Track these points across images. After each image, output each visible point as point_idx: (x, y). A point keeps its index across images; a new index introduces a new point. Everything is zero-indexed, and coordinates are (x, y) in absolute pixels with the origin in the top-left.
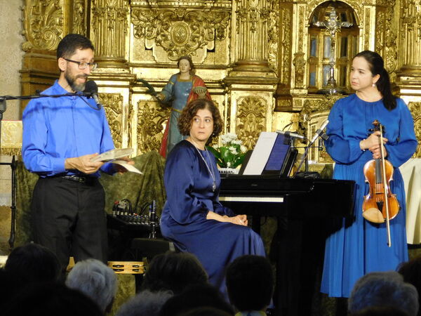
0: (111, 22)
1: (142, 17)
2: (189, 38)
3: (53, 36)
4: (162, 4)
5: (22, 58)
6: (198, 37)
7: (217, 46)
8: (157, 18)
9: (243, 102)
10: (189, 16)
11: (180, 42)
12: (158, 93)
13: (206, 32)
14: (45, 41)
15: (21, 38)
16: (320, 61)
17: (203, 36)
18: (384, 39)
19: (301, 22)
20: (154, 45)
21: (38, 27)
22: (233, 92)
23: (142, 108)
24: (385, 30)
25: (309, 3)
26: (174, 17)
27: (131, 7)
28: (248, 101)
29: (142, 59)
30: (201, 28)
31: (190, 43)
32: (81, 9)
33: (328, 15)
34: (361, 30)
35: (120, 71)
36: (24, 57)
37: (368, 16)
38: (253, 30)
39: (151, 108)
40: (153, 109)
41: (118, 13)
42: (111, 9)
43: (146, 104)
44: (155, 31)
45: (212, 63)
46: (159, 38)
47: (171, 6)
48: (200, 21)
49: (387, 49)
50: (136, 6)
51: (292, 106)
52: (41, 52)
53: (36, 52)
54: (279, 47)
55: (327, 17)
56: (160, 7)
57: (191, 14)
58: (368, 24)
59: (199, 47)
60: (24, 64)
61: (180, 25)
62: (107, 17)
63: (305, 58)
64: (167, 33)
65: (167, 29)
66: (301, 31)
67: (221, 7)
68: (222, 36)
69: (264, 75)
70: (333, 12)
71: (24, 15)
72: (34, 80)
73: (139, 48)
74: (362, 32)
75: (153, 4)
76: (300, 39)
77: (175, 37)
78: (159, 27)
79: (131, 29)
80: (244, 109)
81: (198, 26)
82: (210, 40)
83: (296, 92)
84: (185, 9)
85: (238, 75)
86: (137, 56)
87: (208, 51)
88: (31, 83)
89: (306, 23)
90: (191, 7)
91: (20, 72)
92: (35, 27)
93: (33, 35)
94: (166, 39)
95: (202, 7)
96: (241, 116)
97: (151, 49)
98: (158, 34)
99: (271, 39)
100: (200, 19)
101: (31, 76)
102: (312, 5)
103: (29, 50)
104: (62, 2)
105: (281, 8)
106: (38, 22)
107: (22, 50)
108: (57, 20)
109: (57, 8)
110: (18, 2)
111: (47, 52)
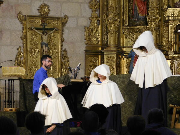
0: (111, 34)
1: (126, 32)
3: (95, 39)
8: (130, 32)
10: (140, 31)
14: (92, 41)
15: (85, 40)
19: (171, 31)
20: (130, 40)
21: (90, 37)
23: (127, 60)
25: (173, 25)
26: (135, 31)
27: (123, 29)
36: (86, 46)
41: (114, 31)
42: (111, 30)
47: (134, 28)
51: (169, 58)
52: (91, 45)
53: (89, 44)
54: (166, 39)
56: (131, 28)
60: (86, 49)
61: (138, 34)
63: (173, 42)
64: (134, 37)
65: (134, 35)
66: (171, 34)
71: (85, 33)
72: (88, 53)
73: (126, 41)
76: (171, 36)
77: (136, 38)
78: (132, 35)
79: (124, 36)
83: (170, 53)
84: (138, 28)
86: (126, 44)
89: (173, 31)
90: (140, 28)
91: (84, 51)
92: (89, 37)
93: (88, 39)
94: (134, 39)
95: (143, 28)
97: (130, 42)
98: (131, 37)
100: (143, 31)
102: (174, 25)
103: (87, 44)
104: (99, 29)
105: (166, 27)
106: (90, 35)
107: (85, 44)
108: (97, 34)
109: (97, 31)
110: (83, 30)
111: (94, 44)
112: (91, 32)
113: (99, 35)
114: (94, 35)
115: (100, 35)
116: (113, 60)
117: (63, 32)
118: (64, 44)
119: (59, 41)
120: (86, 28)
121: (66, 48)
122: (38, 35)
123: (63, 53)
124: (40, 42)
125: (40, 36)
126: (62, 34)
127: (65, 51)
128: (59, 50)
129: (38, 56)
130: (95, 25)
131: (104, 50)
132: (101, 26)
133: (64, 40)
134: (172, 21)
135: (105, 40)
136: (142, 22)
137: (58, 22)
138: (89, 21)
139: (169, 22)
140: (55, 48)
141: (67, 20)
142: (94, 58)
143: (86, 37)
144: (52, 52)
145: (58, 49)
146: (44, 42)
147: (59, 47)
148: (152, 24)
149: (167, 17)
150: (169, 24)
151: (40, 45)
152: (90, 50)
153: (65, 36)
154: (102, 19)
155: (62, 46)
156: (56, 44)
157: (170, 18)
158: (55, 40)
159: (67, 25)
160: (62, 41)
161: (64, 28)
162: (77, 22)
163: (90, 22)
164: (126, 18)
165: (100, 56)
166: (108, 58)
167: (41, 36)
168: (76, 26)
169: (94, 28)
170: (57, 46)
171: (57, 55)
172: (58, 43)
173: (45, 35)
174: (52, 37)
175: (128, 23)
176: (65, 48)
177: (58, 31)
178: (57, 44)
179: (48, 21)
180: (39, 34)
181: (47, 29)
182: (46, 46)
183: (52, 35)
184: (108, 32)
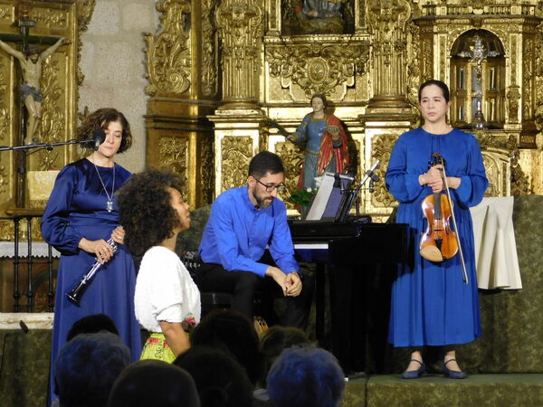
0: (239, 61)
1: (276, 54)
2: (327, 74)
3: (179, 78)
4: (296, 40)
5: (146, 103)
6: (337, 73)
7: (358, 82)
8: (292, 55)
9: (378, 141)
10: (326, 51)
11: (318, 80)
12: (291, 134)
13: (345, 67)
14: (170, 83)
15: (145, 81)
16: (469, 94)
17: (341, 72)
18: (534, 68)
19: (442, 54)
20: (290, 84)
21: (163, 70)
22: (367, 130)
24: (534, 58)
25: (450, 33)
26: (310, 53)
27: (265, 44)
28: (383, 140)
29: (279, 99)
30: (340, 64)
31: (328, 80)
32: (210, 49)
33: (474, 44)
34: (507, 60)
35: (249, 112)
36: (149, 101)
37: (514, 44)
38: (387, 64)
39: (289, 149)
40: (291, 151)
41: (247, 52)
42: (238, 47)
43: (284, 146)
44: (291, 68)
45: (353, 100)
46: (296, 75)
47: (306, 42)
48: (338, 56)
49: (537, 78)
50: (270, 43)
52: (167, 96)
53: (161, 95)
54: (421, 81)
55: (472, 48)
56: (295, 43)
57: (329, 49)
58: (514, 53)
59: (337, 84)
60: (149, 109)
61: (317, 62)
62: (234, 57)
64: (303, 71)
65: (303, 66)
66: (442, 63)
67: (359, 41)
68: (362, 71)
69: (400, 111)
70: (478, 42)
71: (146, 58)
72: (159, 125)
73: (275, 87)
74: (508, 61)
75: (287, 40)
76: (442, 72)
77: (312, 74)
78: (295, 64)
79: (266, 68)
80: (380, 148)
81: (336, 61)
82: (350, 75)
84: (321, 44)
85: (373, 112)
86: (274, 96)
87: (348, 87)
88: (156, 128)
89: (448, 54)
90: (327, 42)
91: (144, 117)
92: (159, 69)
93: (157, 78)
94: (303, 77)
95: (339, 42)
96: (376, 156)
97: (288, 88)
98: (294, 72)
99: (412, 73)
100: (337, 54)
101: (155, 121)
102: (453, 35)
103: (152, 95)
104: (189, 42)
105: (421, 39)
106: (162, 64)
107: (146, 94)
108: (184, 61)
109: (183, 49)
110: (141, 45)
111: (174, 95)
112: (165, 52)
113: (188, 65)
114: (173, 64)
115: (192, 62)
116: (248, 149)
117: (81, 53)
118: (81, 91)
119: (69, 81)
120: (151, 39)
121: (89, 107)
122: (5, 61)
124: (12, 84)
125: (12, 64)
126: (78, 57)
127: (85, 115)
128: (69, 113)
129: (6, 135)
130: (176, 29)
131: (213, 114)
132: (193, 33)
133: (83, 77)
134: (447, 21)
135: (206, 79)
136: (335, 22)
137: (65, 15)
138: (157, 15)
139: (436, 25)
140: (58, 105)
141: (92, 11)
142: (177, 143)
143: (152, 69)
144: (49, 120)
145: (66, 112)
146: (30, 85)
147: (68, 103)
148: (387, 30)
149: (423, 6)
150: (435, 29)
151: (12, 94)
152: (163, 114)
153: (84, 66)
154: (199, 10)
155: (77, 98)
156: (60, 91)
157: (439, 11)
158: (56, 78)
159: (91, 27)
160: (79, 81)
161: (83, 38)
162: (121, 19)
163: (161, 20)
164: (273, 8)
165: (193, 137)
166: (230, 143)
168: (116, 29)
169: (174, 40)
170: (63, 100)
171: (64, 129)
172: (66, 90)
173: (35, 62)
174: (48, 66)
175: (280, 25)
176: (86, 107)
177: (64, 48)
178: (63, 91)
179: (35, 10)
181: (34, 40)
182: (35, 100)
183: (47, 61)
184: (227, 55)
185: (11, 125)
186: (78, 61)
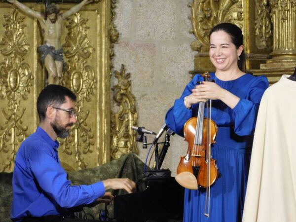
0: (284, 13)
5: (194, 58)
36: (196, 57)
60: (196, 65)
71: (192, 13)
91: (191, 72)
93: (202, 33)
103: (199, 50)
106: (209, 18)
107: (194, 49)
108: (235, 15)
109: (234, 2)
112: (212, 6)
113: (239, 18)
115: (246, 15)
117: (117, 10)
118: (117, 49)
119: (101, 38)
121: (126, 64)
122: (27, 21)
123: (116, 82)
124: (35, 43)
125: (35, 24)
126: (112, 15)
128: (101, 72)
129: (29, 95)
131: (259, 68)
133: (118, 36)
135: (261, 32)
140: (89, 63)
143: (197, 25)
144: (78, 79)
145: (98, 70)
146: (48, 45)
147: (101, 61)
151: (35, 54)
153: (120, 23)
155: (111, 56)
156: (91, 50)
158: (86, 36)
160: (113, 39)
167: (38, 23)
170: (95, 59)
171: (95, 88)
172: (98, 48)
173: (54, 21)
174: (77, 25)
176: (123, 65)
177: (96, 5)
178: (94, 50)
180: (33, 18)
182: (55, 59)
183: (76, 21)
184: (274, 7)
185: (35, 86)
186: (112, 19)
